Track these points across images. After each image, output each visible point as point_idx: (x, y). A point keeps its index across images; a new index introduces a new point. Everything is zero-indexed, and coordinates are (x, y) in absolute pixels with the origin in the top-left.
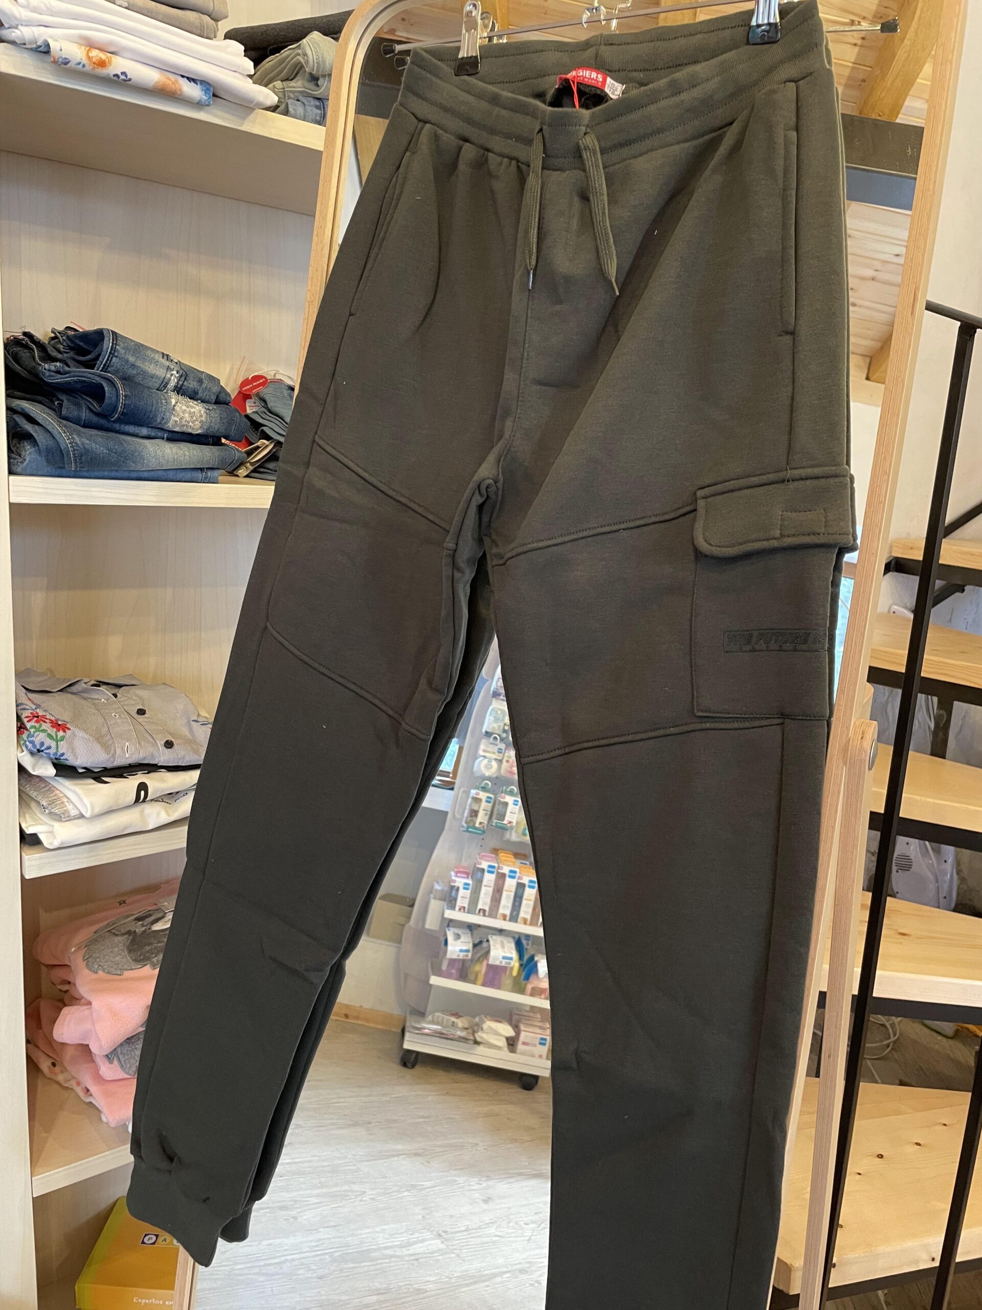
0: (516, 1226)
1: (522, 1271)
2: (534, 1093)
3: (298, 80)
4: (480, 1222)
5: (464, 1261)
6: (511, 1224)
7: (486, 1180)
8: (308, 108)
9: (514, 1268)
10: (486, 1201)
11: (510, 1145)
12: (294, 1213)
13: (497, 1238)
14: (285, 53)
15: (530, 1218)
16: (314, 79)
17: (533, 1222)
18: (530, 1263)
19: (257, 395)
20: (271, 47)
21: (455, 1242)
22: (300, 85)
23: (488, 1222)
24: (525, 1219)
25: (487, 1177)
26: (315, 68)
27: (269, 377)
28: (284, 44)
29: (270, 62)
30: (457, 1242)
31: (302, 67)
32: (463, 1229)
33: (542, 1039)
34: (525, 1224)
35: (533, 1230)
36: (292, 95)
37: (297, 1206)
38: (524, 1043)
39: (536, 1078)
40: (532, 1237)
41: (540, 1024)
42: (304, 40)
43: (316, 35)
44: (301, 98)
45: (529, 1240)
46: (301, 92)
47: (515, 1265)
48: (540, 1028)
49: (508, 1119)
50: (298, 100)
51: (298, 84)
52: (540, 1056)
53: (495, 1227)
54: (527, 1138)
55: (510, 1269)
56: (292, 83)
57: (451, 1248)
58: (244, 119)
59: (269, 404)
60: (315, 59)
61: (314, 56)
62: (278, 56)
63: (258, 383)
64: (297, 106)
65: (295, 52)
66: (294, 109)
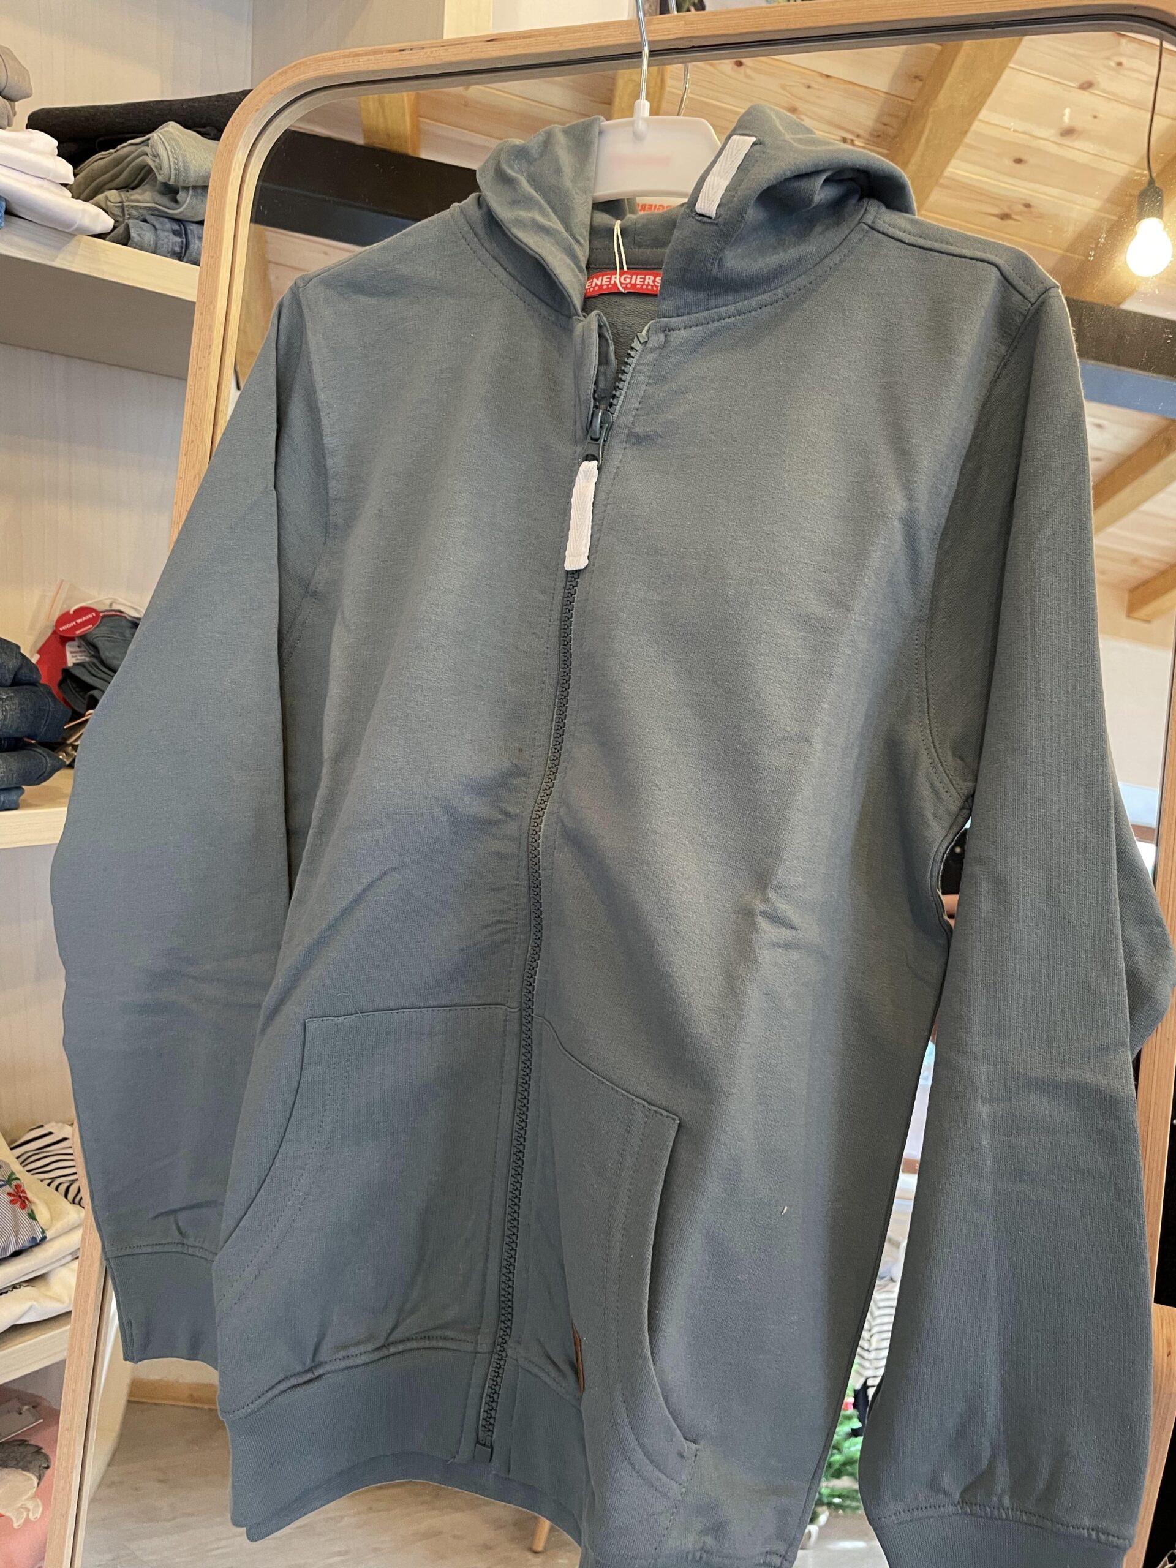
3: (145, 191)
8: (162, 234)
14: (124, 149)
16: (171, 191)
19: (83, 637)
20: (102, 139)
22: (148, 199)
26: (173, 177)
27: (101, 609)
28: (120, 136)
29: (100, 160)
31: (150, 171)
36: (134, 212)
42: (154, 136)
43: (172, 128)
44: (149, 218)
46: (149, 209)
50: (145, 221)
51: (144, 197)
56: (136, 195)
59: (101, 652)
60: (171, 164)
61: (171, 159)
62: (112, 153)
63: (84, 619)
64: (143, 230)
65: (139, 150)
66: (139, 235)
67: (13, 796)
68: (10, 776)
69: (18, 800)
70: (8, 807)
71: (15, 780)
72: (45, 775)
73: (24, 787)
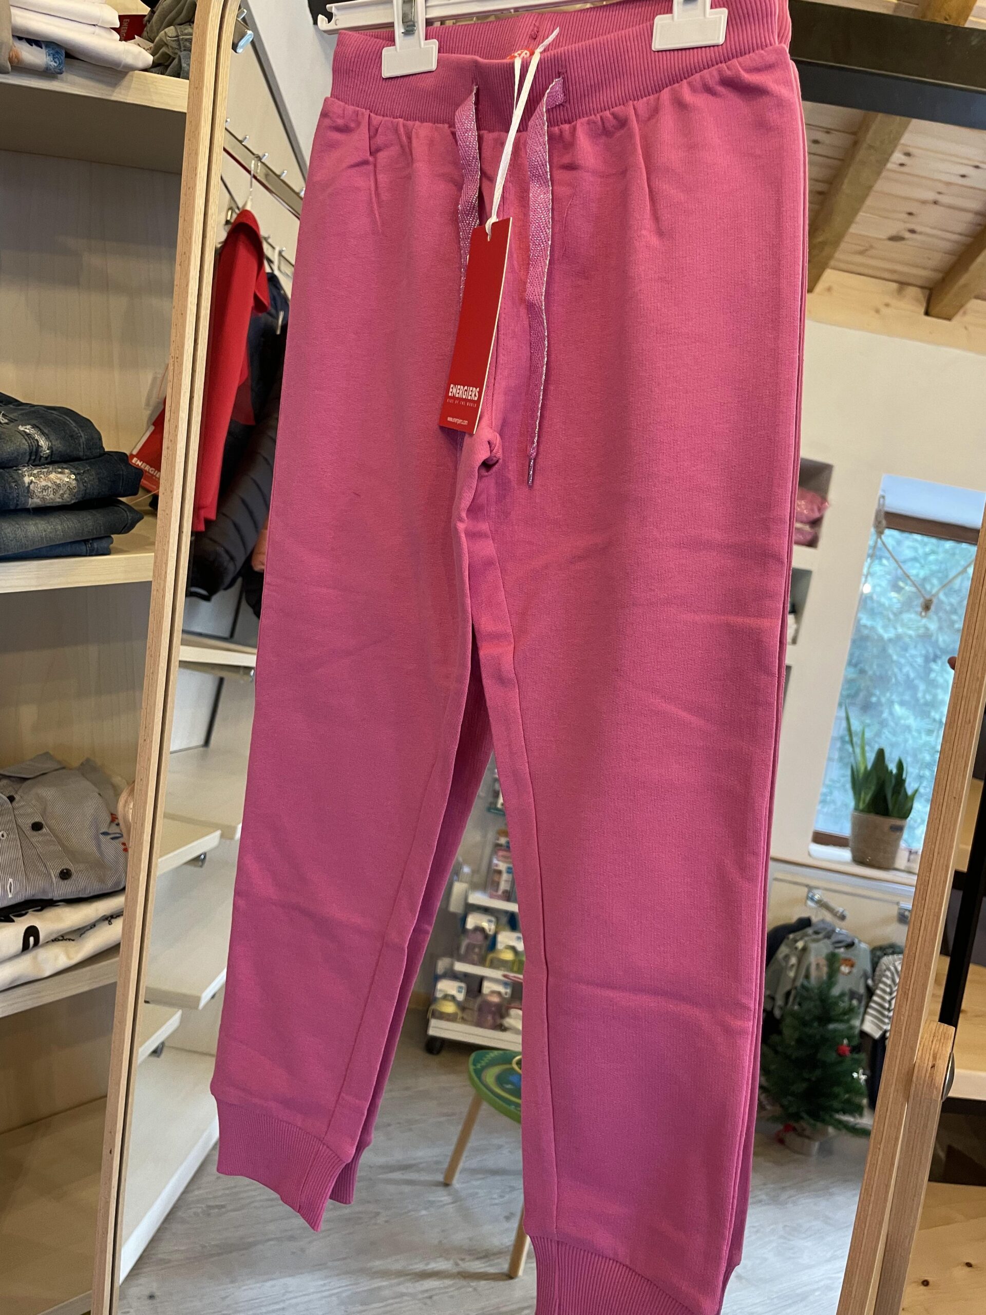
67: (103, 544)
68: (98, 528)
69: (109, 546)
70: (101, 552)
71: (103, 532)
72: (128, 525)
73: (112, 536)
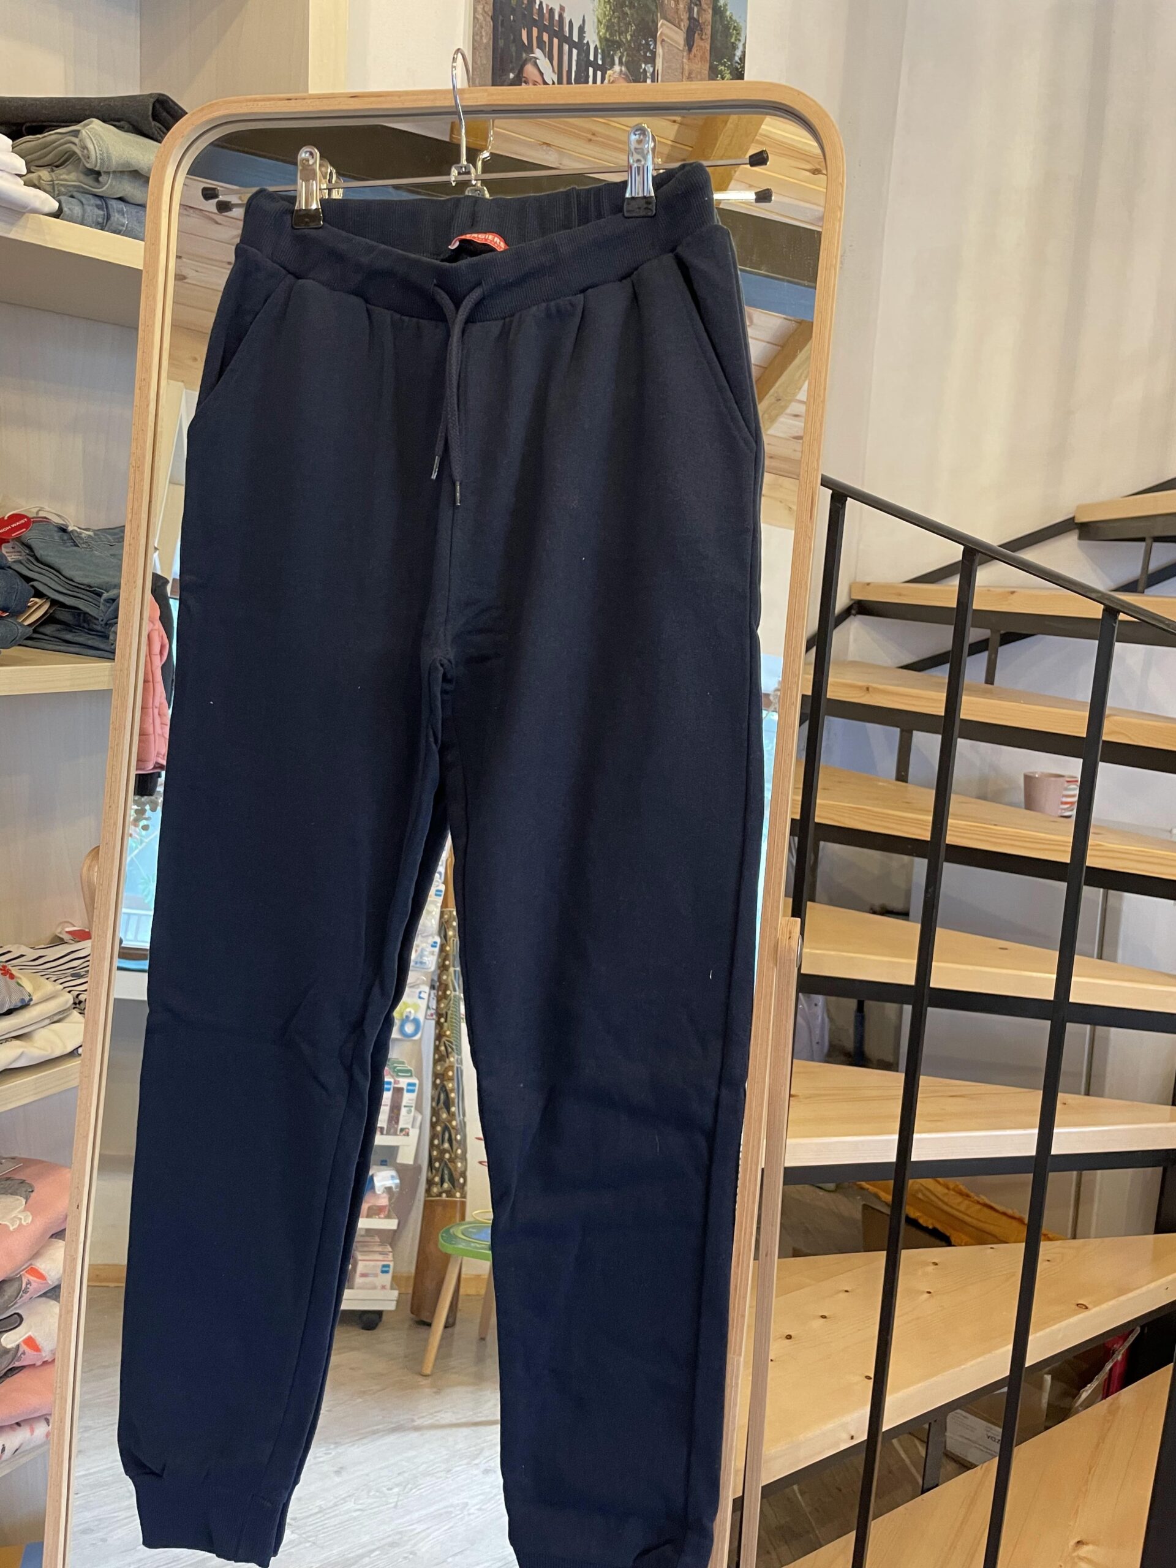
0: (378, 1494)
1: (393, 1545)
2: (380, 1333)
3: (69, 173)
4: (336, 1498)
5: (322, 1548)
6: (371, 1494)
7: (336, 1448)
8: (88, 208)
9: (383, 1542)
10: (338, 1472)
11: (360, 1400)
12: (100, 1535)
13: (358, 1513)
14: (50, 136)
15: (393, 1480)
16: (95, 174)
17: (397, 1485)
18: (400, 1533)
19: (18, 539)
20: (28, 124)
21: (308, 1528)
22: (74, 178)
23: (343, 1496)
24: (388, 1483)
25: (336, 1443)
26: (98, 165)
27: (30, 515)
28: (46, 124)
29: (31, 141)
30: (311, 1528)
31: (77, 157)
32: (316, 1510)
33: (384, 1266)
34: (388, 1489)
35: (399, 1495)
36: (63, 189)
37: (102, 1526)
38: (363, 1275)
39: (380, 1313)
40: (399, 1503)
41: (380, 1249)
42: (80, 126)
43: (96, 124)
44: (75, 194)
45: (395, 1507)
46: (74, 186)
47: (383, 1539)
48: (381, 1253)
49: (351, 1369)
50: (72, 197)
51: (69, 177)
52: (384, 1287)
53: (353, 1500)
54: (378, 1387)
55: (378, 1544)
56: (62, 174)
57: (304, 1536)
58: (12, 224)
59: (36, 552)
60: (98, 155)
61: (97, 151)
62: (40, 138)
63: (18, 524)
64: (70, 203)
65: (65, 139)
66: (69, 209)
72: (16, 640)
